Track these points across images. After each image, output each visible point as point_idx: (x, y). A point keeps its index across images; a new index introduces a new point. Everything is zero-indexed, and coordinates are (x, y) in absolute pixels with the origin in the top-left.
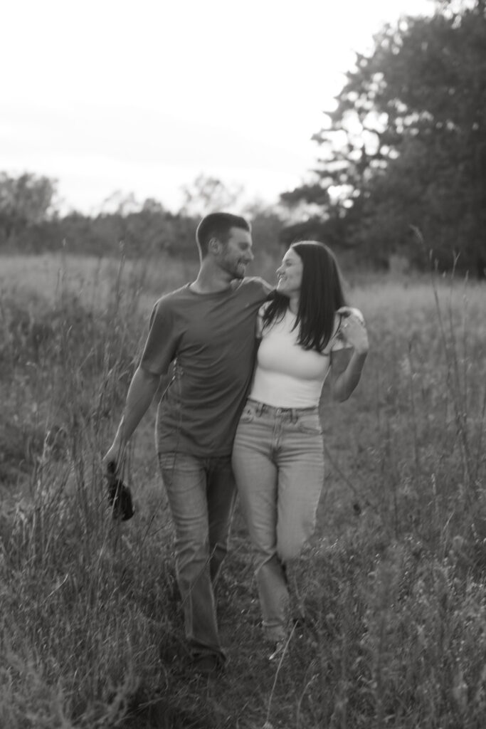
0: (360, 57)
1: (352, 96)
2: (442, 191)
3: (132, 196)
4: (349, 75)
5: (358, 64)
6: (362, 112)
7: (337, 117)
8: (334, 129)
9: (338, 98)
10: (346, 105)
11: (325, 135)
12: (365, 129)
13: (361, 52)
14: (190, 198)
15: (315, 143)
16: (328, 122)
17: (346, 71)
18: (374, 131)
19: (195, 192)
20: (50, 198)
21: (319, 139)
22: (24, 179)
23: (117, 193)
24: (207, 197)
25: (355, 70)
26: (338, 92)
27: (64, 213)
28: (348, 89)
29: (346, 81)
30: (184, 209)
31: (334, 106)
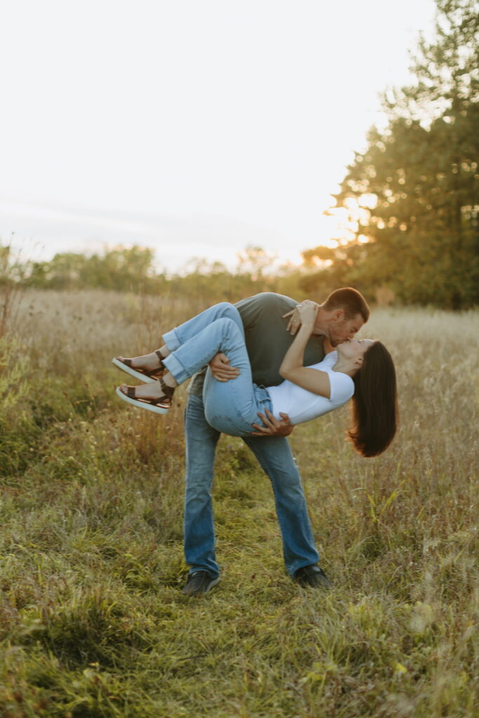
0: (357, 154)
1: (351, 183)
2: (423, 233)
3: (204, 261)
4: (350, 168)
5: (355, 161)
6: (358, 194)
7: (340, 198)
8: (338, 206)
9: (341, 185)
10: (347, 190)
11: (330, 211)
12: (360, 207)
13: (358, 151)
14: (242, 261)
15: (325, 216)
16: (335, 201)
17: (347, 165)
18: (367, 208)
19: (245, 256)
20: (149, 261)
21: (327, 213)
22: (135, 249)
23: (195, 259)
24: (253, 259)
25: (353, 164)
26: (341, 180)
27: (159, 271)
28: (348, 178)
29: (347, 172)
30: (238, 269)
31: (339, 191)
